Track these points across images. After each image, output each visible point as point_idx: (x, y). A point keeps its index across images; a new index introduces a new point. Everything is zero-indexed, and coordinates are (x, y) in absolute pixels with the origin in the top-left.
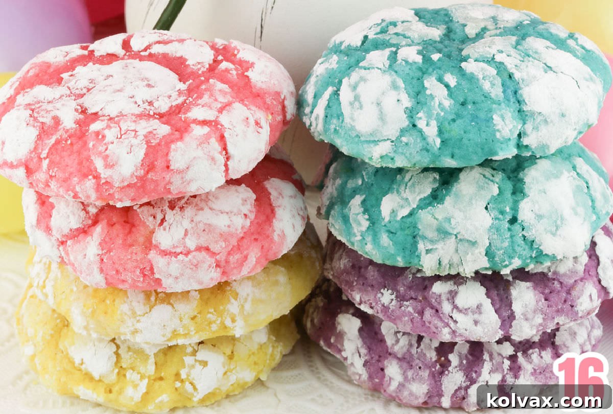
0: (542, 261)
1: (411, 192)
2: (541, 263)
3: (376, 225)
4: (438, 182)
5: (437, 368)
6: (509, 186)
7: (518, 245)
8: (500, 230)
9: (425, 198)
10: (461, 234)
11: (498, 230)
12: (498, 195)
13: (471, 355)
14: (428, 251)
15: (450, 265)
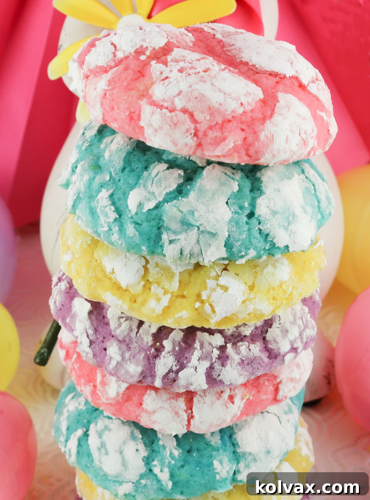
0: (274, 253)
1: (158, 187)
2: (273, 255)
3: (123, 217)
4: (183, 178)
5: (152, 352)
6: (247, 184)
7: (254, 238)
8: (239, 223)
9: (170, 193)
10: (203, 225)
11: (237, 223)
12: (238, 191)
13: (184, 342)
14: (171, 242)
15: (190, 255)
